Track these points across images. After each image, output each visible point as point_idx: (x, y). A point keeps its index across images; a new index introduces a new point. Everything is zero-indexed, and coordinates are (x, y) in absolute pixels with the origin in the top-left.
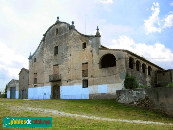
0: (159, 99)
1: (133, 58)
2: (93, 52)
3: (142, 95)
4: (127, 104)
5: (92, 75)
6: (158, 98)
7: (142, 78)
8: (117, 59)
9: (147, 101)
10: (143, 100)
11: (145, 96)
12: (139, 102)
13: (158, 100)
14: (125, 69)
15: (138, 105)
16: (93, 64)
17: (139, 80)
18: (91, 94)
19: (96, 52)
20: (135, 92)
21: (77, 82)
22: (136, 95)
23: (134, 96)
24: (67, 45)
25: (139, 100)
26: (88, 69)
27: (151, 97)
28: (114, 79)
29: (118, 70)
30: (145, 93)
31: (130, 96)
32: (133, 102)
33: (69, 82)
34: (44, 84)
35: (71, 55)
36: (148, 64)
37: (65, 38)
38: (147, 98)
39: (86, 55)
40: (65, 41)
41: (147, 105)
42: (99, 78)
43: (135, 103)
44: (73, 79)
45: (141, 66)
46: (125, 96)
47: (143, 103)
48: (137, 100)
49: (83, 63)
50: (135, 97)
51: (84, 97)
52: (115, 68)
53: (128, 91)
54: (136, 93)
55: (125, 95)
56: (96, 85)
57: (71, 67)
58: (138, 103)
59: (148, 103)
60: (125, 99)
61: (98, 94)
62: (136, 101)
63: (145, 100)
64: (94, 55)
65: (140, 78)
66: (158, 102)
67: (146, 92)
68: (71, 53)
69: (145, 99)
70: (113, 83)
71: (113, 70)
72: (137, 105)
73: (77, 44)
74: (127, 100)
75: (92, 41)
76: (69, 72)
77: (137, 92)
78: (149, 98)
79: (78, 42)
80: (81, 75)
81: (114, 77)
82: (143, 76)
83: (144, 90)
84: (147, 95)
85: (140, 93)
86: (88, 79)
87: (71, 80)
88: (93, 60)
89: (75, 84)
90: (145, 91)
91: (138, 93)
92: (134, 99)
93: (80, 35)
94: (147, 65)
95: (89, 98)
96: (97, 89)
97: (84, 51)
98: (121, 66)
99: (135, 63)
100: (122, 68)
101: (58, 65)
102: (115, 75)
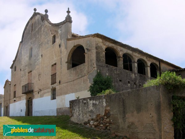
0: (126, 115)
1: (115, 48)
2: (61, 47)
3: (101, 108)
4: (81, 124)
5: (60, 81)
6: (124, 113)
7: (136, 81)
8: (86, 51)
9: (108, 120)
10: (102, 117)
11: (106, 110)
12: (97, 121)
13: (124, 117)
14: (95, 66)
15: (96, 126)
16: (61, 64)
17: (129, 85)
18: (58, 109)
19: (64, 46)
20: (91, 102)
21: (47, 93)
22: (92, 108)
23: (90, 109)
24: (39, 43)
25: (96, 118)
26: (57, 72)
27: (115, 111)
28: (82, 83)
29: (87, 69)
30: (105, 104)
31: (84, 109)
32: (89, 121)
33: (40, 92)
34: (21, 97)
35: (42, 56)
36: (151, 60)
37: (38, 34)
38: (107, 114)
39: (55, 52)
40: (38, 37)
41: (107, 126)
42: (66, 84)
43: (92, 122)
44: (43, 89)
45: (134, 62)
46: (79, 110)
47: (103, 124)
48: (94, 117)
49: (52, 64)
50: (91, 111)
51: (52, 113)
52: (84, 65)
53: (83, 101)
54: (93, 104)
55: (79, 108)
56: (63, 94)
57: (41, 73)
58: (96, 123)
59: (110, 123)
60: (79, 115)
61: (65, 108)
62: (92, 120)
63: (105, 117)
64: (62, 51)
65: (133, 81)
66: (125, 121)
67: (106, 102)
68: (42, 53)
69: (105, 115)
70: (81, 91)
71: (81, 70)
72: (93, 126)
73: (47, 39)
74: (81, 117)
75: (61, 31)
76: (40, 79)
77: (94, 102)
78: (111, 113)
79: (49, 35)
80: (50, 81)
81: (83, 81)
82: (138, 78)
83: (104, 98)
84: (108, 108)
85: (98, 103)
86: (56, 87)
87: (41, 90)
88: (61, 59)
89: (45, 95)
90: (104, 100)
91: (96, 104)
92: (90, 116)
93: (50, 26)
94: (149, 61)
95: (57, 114)
96: (65, 100)
97: (53, 48)
98: (91, 61)
99: (119, 57)
100: (91, 65)
101: (31, 72)
102: (83, 78)
